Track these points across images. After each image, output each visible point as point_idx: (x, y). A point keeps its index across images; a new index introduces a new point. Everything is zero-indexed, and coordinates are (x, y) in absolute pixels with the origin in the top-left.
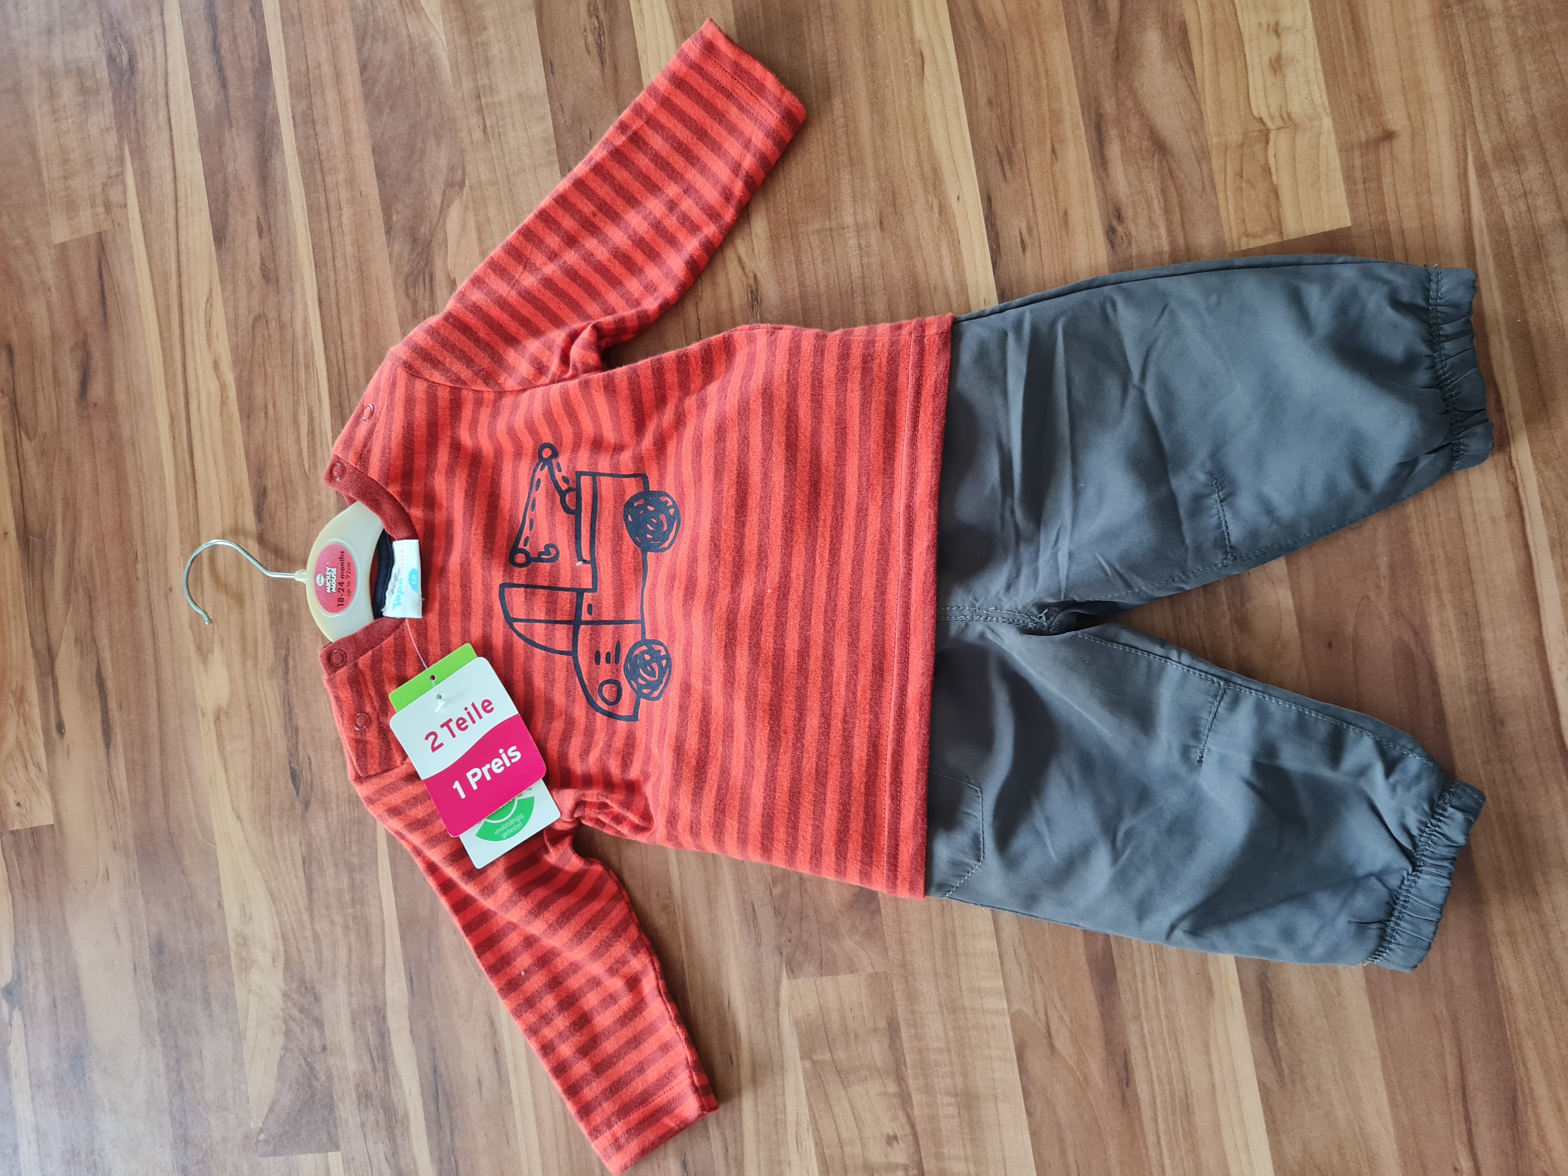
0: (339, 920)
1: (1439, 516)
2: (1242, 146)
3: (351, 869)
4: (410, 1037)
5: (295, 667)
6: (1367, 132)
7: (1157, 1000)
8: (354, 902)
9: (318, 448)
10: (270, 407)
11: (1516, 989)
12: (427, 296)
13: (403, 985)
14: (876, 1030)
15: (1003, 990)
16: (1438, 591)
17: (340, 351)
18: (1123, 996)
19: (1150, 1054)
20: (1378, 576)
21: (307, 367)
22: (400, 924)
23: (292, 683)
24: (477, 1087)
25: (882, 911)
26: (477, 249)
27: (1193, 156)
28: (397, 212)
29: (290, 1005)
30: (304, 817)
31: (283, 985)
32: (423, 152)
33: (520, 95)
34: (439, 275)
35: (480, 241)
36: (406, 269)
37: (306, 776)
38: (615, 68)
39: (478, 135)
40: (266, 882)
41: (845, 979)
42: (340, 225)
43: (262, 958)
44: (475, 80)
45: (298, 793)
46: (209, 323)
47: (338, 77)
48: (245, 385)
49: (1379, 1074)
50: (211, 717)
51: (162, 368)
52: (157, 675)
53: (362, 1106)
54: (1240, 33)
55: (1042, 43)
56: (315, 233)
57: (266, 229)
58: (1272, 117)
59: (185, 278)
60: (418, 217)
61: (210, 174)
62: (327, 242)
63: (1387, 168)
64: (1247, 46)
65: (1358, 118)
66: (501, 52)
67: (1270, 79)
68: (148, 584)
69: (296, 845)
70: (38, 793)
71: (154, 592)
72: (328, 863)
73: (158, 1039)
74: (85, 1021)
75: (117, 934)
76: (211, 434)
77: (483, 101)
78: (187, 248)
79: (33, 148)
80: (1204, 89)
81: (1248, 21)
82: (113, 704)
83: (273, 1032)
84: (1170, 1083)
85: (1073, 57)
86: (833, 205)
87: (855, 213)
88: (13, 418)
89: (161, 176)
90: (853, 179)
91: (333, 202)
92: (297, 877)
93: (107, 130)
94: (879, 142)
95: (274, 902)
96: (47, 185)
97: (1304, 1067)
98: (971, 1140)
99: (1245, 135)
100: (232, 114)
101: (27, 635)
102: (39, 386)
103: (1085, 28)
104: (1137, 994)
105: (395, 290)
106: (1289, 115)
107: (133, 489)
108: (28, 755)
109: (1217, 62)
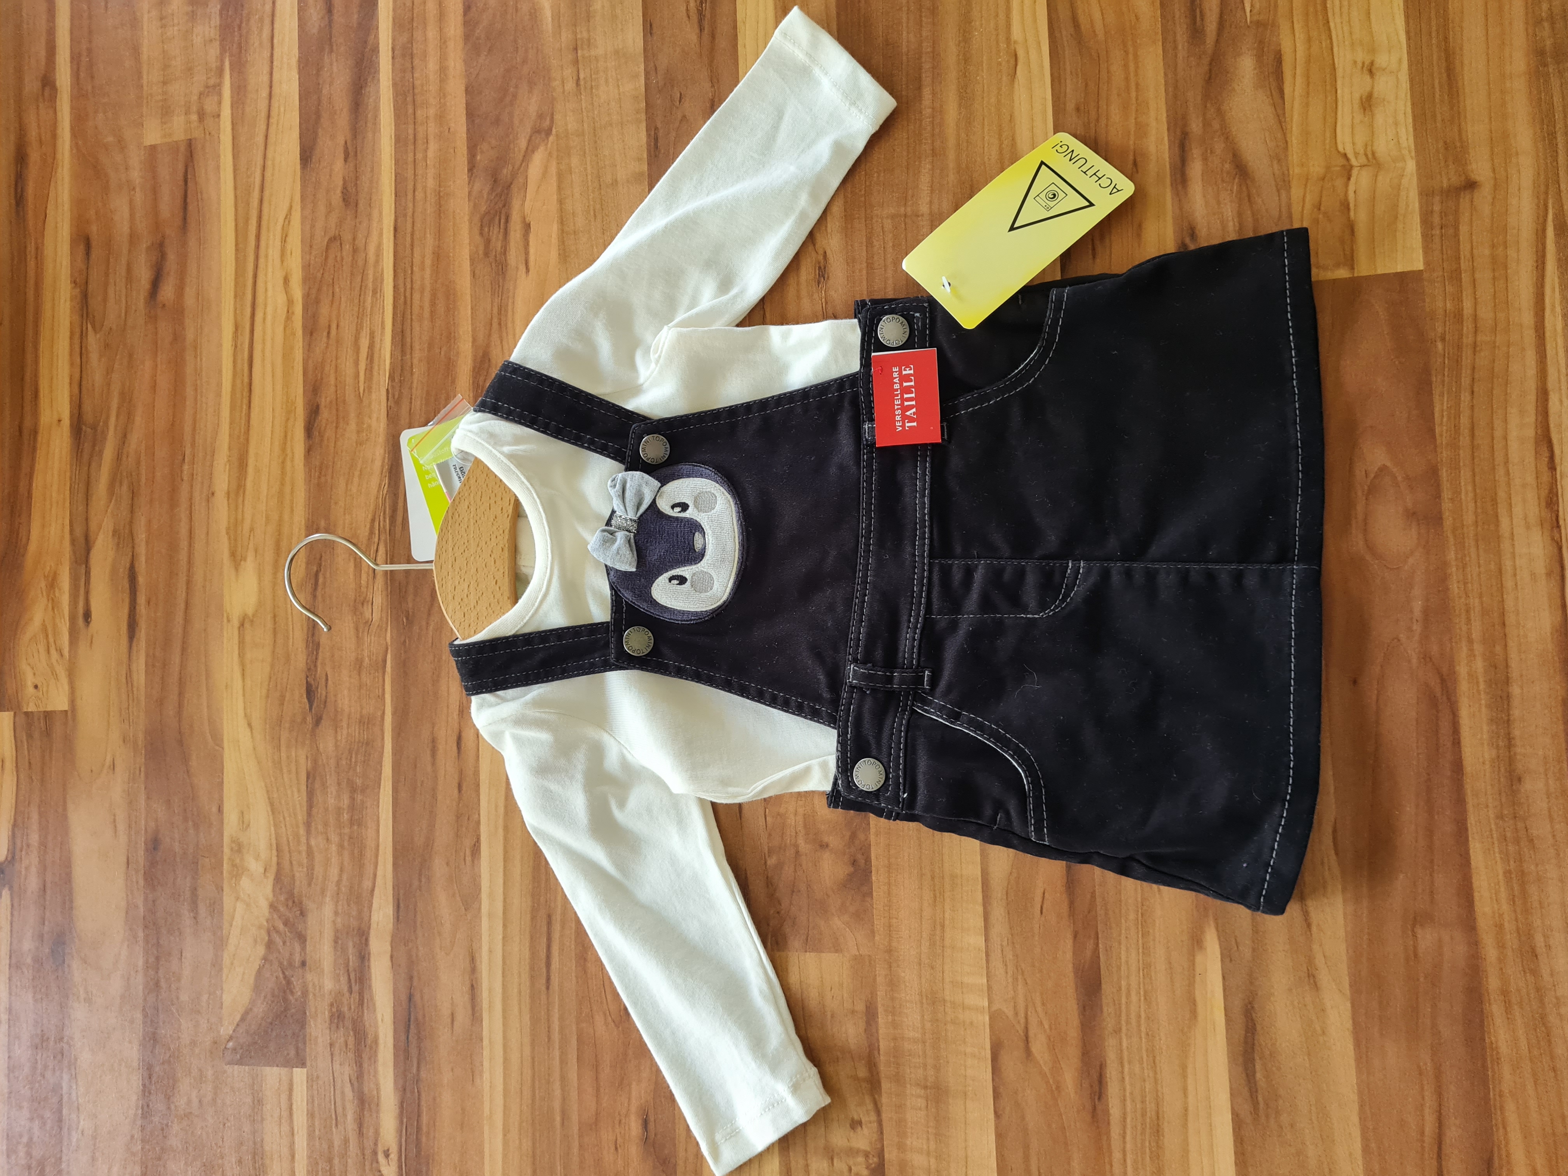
0: (334, 838)
1: (1479, 567)
2: (1323, 179)
3: (353, 790)
4: (390, 963)
5: (324, 583)
6: (1449, 179)
7: (1139, 1016)
8: (352, 822)
9: (375, 373)
10: (334, 326)
11: (1504, 1048)
12: (501, 237)
13: (389, 910)
14: (853, 1012)
15: (985, 988)
16: (1470, 641)
17: (409, 280)
18: (1105, 1009)
19: (1126, 1070)
20: (1412, 619)
21: (375, 292)
22: (395, 849)
23: (319, 598)
24: (449, 1020)
25: (874, 894)
26: (555, 197)
27: (1273, 183)
28: (482, 152)
29: (275, 916)
30: (313, 733)
31: (271, 896)
32: (515, 96)
33: (617, 52)
34: (515, 217)
35: (560, 189)
36: (483, 208)
37: (321, 691)
38: (713, 36)
39: (570, 85)
40: (268, 792)
41: (829, 958)
42: (425, 158)
43: (255, 866)
44: (575, 33)
45: (311, 709)
46: (284, 240)
47: (442, 16)
48: (311, 304)
49: (1355, 1119)
50: (236, 623)
51: (233, 277)
52: (188, 576)
53: (334, 1026)
54: (1335, 69)
55: (1136, 56)
56: (398, 162)
57: (352, 154)
58: (1356, 155)
59: (267, 193)
60: (502, 159)
61: (304, 96)
62: (410, 174)
63: (1465, 218)
64: (1339, 83)
65: (1442, 164)
66: (603, 7)
67: (1359, 117)
68: (192, 486)
69: (302, 760)
70: (56, 678)
71: (196, 495)
72: (331, 781)
73: (141, 934)
74: (71, 908)
75: (115, 826)
76: (272, 347)
77: (579, 52)
78: (273, 165)
79: (136, 51)
80: (1292, 119)
81: (1344, 58)
82: (142, 599)
83: (255, 941)
84: (1143, 1102)
85: (1166, 74)
86: (910, 192)
87: (931, 202)
88: (82, 309)
89: (257, 90)
90: (933, 169)
91: (421, 135)
92: (299, 791)
93: (211, 41)
94: (963, 135)
95: (273, 813)
96: (145, 88)
97: (1281, 1102)
98: (936, 1134)
99: (1328, 168)
100: (334, 39)
101: (67, 522)
102: (111, 281)
103: (1180, 47)
104: (1120, 1008)
105: (471, 229)
106: (1373, 153)
107: (189, 391)
108: (51, 640)
109: (1308, 93)
